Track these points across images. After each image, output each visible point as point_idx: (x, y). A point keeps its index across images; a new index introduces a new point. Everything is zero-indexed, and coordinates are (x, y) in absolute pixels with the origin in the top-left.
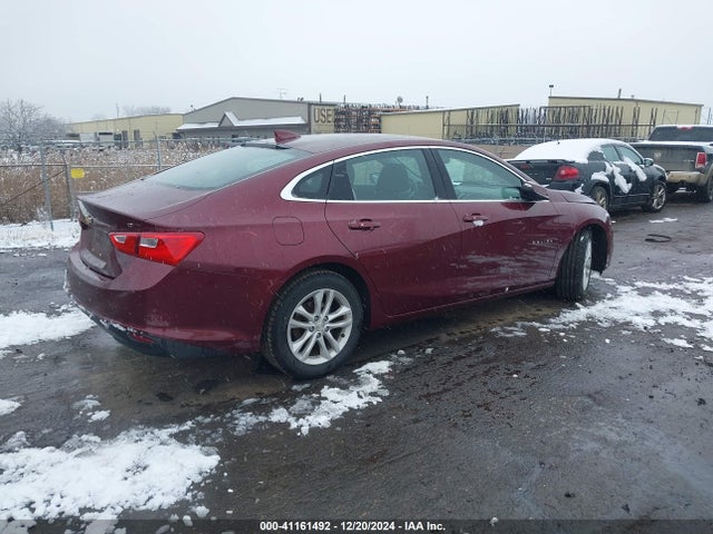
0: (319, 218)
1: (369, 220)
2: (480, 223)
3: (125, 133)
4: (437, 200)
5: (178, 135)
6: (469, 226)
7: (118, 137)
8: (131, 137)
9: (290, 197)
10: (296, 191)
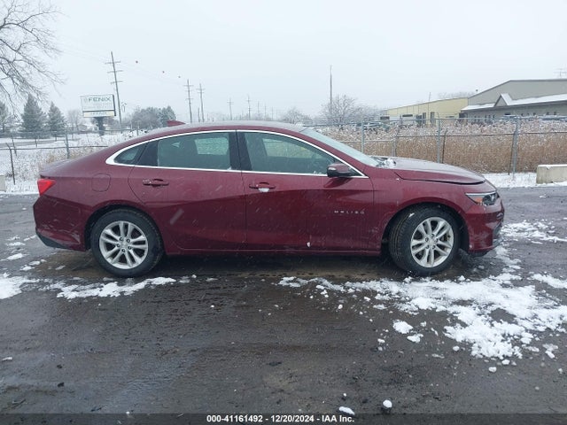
0: (125, 176)
1: (161, 180)
2: (266, 190)
3: (424, 114)
4: (230, 170)
5: (462, 115)
6: (255, 191)
7: (418, 117)
8: (428, 117)
9: (113, 163)
10: (118, 159)
